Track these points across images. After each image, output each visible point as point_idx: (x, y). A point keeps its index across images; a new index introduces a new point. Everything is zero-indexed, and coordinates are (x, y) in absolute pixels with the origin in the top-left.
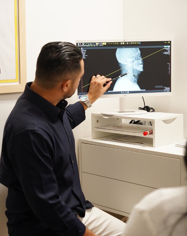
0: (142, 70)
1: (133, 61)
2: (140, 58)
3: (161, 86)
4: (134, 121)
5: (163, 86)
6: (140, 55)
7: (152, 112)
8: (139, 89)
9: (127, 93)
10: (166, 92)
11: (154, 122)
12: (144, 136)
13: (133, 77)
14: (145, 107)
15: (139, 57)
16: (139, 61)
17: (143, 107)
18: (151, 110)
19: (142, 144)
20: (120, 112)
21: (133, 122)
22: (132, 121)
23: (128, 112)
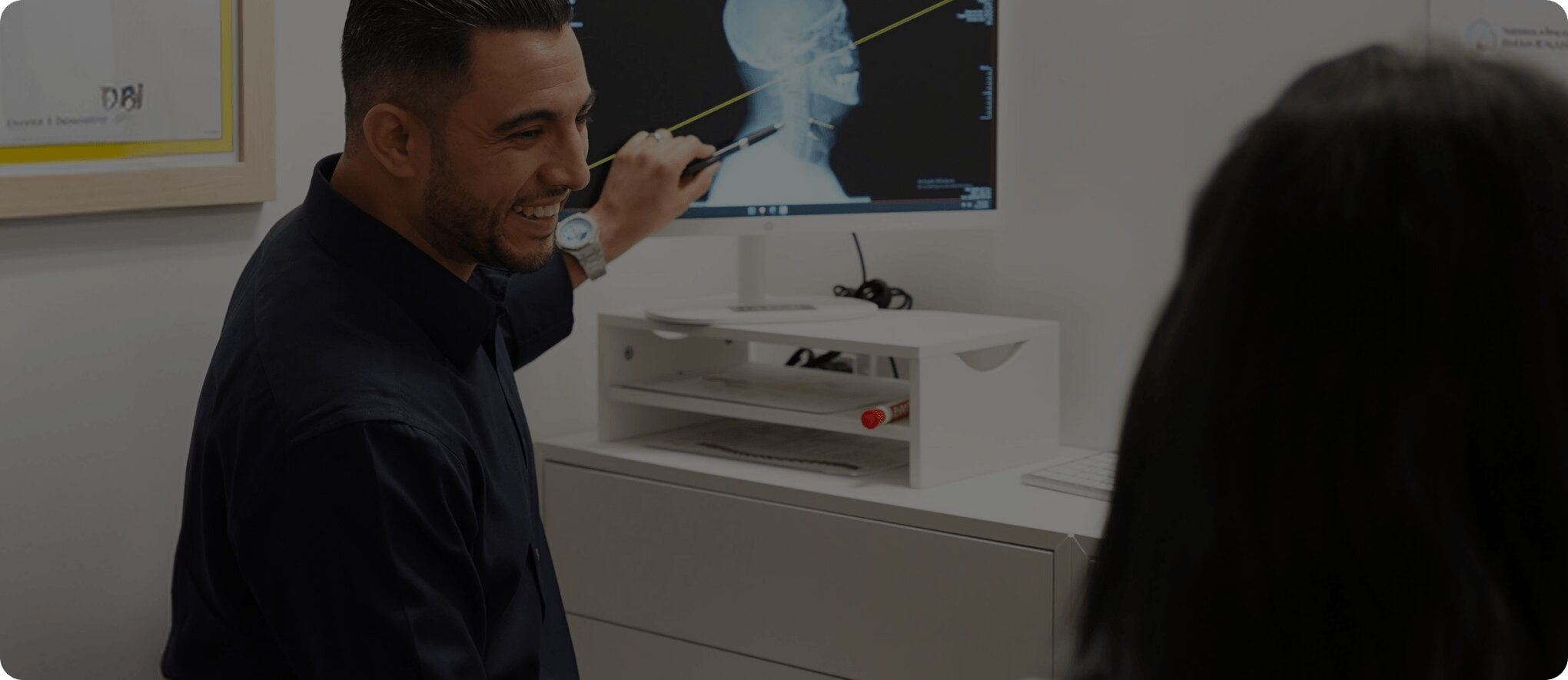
0: (852, 99)
1: (811, 56)
2: (845, 38)
3: (948, 183)
4: (811, 354)
5: (957, 182)
6: (842, 24)
7: (901, 308)
8: (839, 196)
9: (777, 214)
10: (972, 208)
11: (917, 360)
12: (862, 430)
13: (810, 134)
14: (866, 284)
15: (838, 36)
16: (838, 52)
17: (855, 283)
18: (898, 300)
19: (854, 473)
20: (741, 309)
21: (804, 357)
22: (800, 352)
23: (784, 308)
